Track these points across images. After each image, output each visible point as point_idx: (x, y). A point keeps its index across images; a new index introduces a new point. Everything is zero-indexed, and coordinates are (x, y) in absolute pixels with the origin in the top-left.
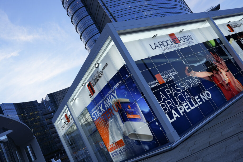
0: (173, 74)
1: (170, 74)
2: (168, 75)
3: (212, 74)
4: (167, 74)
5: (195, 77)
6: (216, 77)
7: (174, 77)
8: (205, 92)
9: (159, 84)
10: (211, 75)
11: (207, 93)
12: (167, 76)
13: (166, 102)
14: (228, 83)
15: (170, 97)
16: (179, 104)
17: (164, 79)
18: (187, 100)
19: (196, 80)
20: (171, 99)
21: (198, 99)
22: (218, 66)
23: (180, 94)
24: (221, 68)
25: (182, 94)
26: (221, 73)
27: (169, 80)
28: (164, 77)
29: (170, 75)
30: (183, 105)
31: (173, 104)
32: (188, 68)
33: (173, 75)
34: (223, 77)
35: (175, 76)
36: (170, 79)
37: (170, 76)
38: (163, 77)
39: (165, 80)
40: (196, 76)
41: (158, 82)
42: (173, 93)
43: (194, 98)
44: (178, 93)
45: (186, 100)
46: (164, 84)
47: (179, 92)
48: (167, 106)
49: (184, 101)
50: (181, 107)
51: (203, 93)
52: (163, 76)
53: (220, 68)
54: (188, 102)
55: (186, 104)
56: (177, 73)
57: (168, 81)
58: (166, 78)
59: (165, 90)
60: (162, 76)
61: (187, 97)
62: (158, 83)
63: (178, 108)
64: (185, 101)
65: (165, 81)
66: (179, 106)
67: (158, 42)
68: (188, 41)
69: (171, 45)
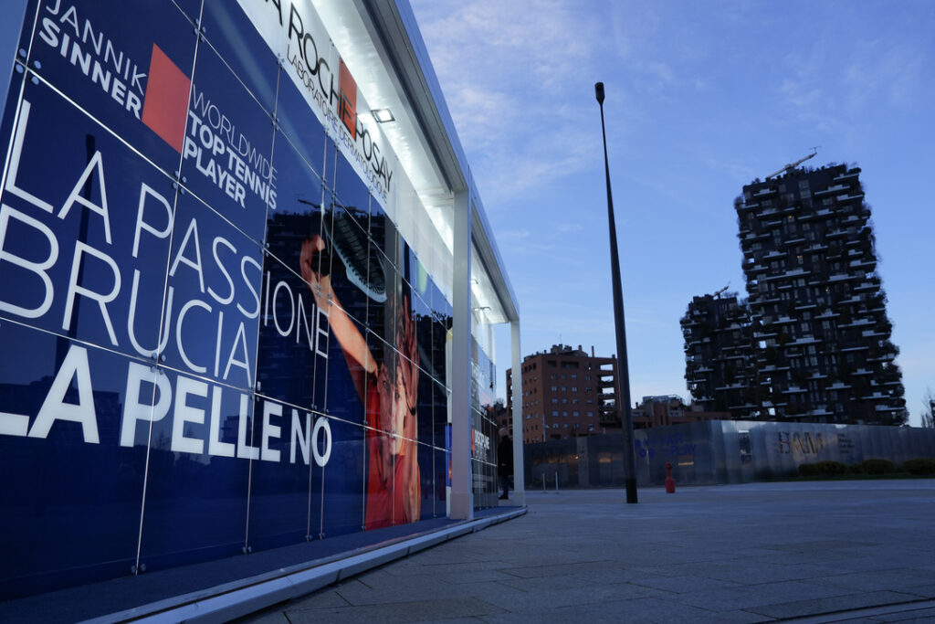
0: (255, 183)
1: (239, 161)
2: (227, 154)
3: (374, 372)
4: (227, 144)
5: (321, 314)
6: (378, 394)
7: (242, 197)
8: (319, 416)
9: (137, 108)
10: (371, 371)
11: (322, 429)
12: (215, 144)
13: (80, 247)
14: (396, 455)
15: (135, 254)
16: (158, 351)
17: (189, 134)
18: (225, 377)
19: (318, 330)
20: (137, 274)
21: (274, 420)
22: (400, 366)
23: (209, 308)
24: (404, 384)
25: (221, 314)
26: (397, 396)
27: (213, 175)
28: (199, 127)
29: (235, 161)
30: (181, 380)
31: (118, 309)
32: (322, 251)
33: (247, 187)
34: (393, 419)
35: (252, 196)
36: (222, 178)
37: (230, 167)
38: (191, 119)
39: (189, 141)
40: (328, 315)
41: (135, 90)
42: (180, 257)
43: (262, 400)
44: (203, 290)
45: (216, 374)
46: (168, 155)
47: (210, 290)
48: (60, 274)
49: (203, 370)
50: (161, 381)
51: (309, 417)
52: (196, 120)
53: (403, 378)
54: (217, 392)
55: (200, 389)
56: (270, 199)
57: (207, 172)
58: (208, 146)
59: (145, 188)
60: (192, 108)
61: (232, 361)
62: (131, 95)
63: (137, 374)
64: (210, 373)
65: (187, 150)
66: (150, 363)
67: (293, 8)
68: (377, 172)
69: (326, 96)
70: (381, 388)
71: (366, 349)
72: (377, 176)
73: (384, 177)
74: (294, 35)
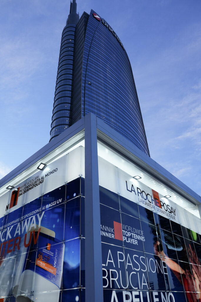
0: (139, 237)
1: (134, 234)
2: (132, 235)
3: (184, 274)
4: (131, 232)
5: (163, 262)
6: (187, 280)
7: (137, 243)
8: (169, 292)
9: (113, 237)
10: (183, 273)
11: (171, 296)
12: (129, 234)
13: (111, 270)
14: (199, 299)
15: (119, 267)
16: (127, 287)
17: (123, 236)
18: (142, 289)
19: (163, 267)
20: (120, 271)
21: (156, 297)
22: (193, 268)
23: (135, 273)
24: (196, 274)
25: (138, 273)
26: (194, 279)
27: (130, 241)
28: (125, 232)
29: (133, 235)
30: (133, 292)
31: (119, 280)
32: (159, 245)
33: (137, 240)
34: (195, 287)
35: (139, 241)
36: (132, 241)
37: (133, 237)
38: (123, 232)
39: (124, 237)
40: (165, 262)
41: (113, 233)
42: (127, 264)
43: (152, 292)
44: (133, 269)
45: (140, 288)
46: (119, 242)
47: (135, 269)
48: (108, 277)
49: (137, 288)
50: (129, 293)
51: (166, 293)
52: (124, 231)
53: (195, 272)
54: (141, 293)
55: (137, 293)
56: (143, 239)
57: (128, 242)
58: (127, 236)
59: (118, 252)
60: (123, 229)
61: (143, 284)
62: (112, 235)
63: (125, 293)
64: (139, 289)
65: (124, 239)
66: (126, 290)
67: (137, 188)
68: (170, 213)
69: (151, 203)
70: (187, 277)
71: (180, 267)
72: (171, 214)
73: (173, 212)
74: (139, 194)
